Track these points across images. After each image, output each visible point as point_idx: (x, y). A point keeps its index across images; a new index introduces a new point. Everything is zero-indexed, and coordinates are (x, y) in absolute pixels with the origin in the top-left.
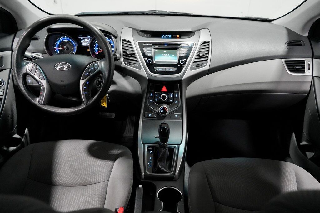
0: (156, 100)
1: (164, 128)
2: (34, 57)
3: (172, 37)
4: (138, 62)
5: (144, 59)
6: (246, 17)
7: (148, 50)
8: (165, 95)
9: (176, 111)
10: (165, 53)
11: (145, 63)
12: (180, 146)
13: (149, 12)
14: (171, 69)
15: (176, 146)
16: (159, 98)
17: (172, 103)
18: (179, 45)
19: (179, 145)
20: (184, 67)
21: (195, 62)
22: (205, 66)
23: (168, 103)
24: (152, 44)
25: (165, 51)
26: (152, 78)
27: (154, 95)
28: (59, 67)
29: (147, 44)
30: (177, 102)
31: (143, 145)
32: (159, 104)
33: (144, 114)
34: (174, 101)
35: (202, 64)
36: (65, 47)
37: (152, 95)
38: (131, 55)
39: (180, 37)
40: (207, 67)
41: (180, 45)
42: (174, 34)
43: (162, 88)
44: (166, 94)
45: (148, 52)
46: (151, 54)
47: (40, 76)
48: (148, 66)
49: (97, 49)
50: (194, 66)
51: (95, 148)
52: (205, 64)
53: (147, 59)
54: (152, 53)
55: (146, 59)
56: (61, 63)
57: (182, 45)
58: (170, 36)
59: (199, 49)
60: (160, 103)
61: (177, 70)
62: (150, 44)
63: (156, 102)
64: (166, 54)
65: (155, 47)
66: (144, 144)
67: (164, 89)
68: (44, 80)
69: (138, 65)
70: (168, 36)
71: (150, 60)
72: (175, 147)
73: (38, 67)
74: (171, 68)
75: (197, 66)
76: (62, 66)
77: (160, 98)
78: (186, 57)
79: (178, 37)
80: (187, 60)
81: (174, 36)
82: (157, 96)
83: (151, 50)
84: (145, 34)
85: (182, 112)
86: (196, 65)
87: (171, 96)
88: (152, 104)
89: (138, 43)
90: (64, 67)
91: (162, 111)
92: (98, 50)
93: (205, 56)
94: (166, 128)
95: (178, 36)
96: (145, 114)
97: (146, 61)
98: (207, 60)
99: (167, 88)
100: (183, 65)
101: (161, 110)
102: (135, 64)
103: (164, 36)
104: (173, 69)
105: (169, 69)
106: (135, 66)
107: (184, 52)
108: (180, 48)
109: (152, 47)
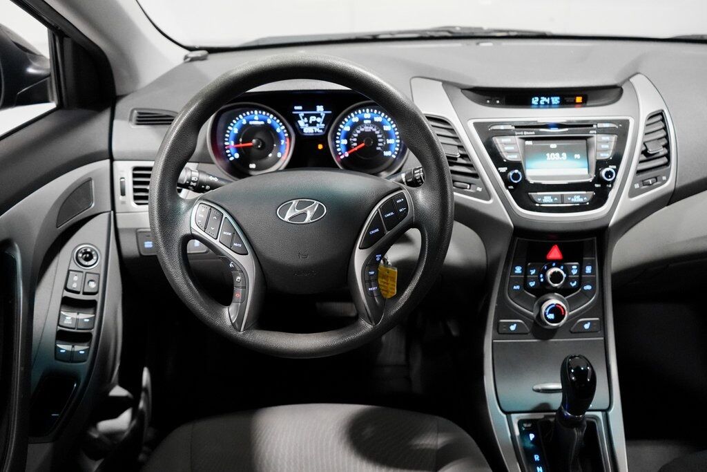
0: (532, 284)
1: (577, 369)
2: (194, 182)
3: (563, 104)
4: (479, 179)
5: (499, 171)
6: (693, 36)
7: (506, 144)
8: (557, 269)
9: (587, 313)
10: (554, 151)
11: (502, 184)
12: (610, 413)
13: (438, 31)
14: (578, 197)
15: (599, 414)
16: (540, 278)
17: (575, 289)
18: (592, 126)
19: (606, 411)
20: (611, 189)
21: (639, 172)
22: (664, 182)
23: (565, 291)
24: (516, 127)
25: (553, 145)
26: (523, 225)
27: (526, 271)
28: (289, 215)
29: (502, 127)
30: (588, 287)
31: (505, 416)
32: (538, 296)
33: (497, 325)
34: (580, 285)
35: (656, 178)
36: (254, 141)
37: (518, 270)
38: (457, 159)
39: (584, 103)
40: (668, 185)
41: (595, 126)
42: (567, 97)
43: (548, 249)
44: (559, 267)
45: (507, 148)
46: (515, 157)
47: (232, 244)
48: (510, 190)
49: (345, 142)
50: (637, 186)
51: (368, 431)
52: (664, 178)
53: (508, 171)
54: (516, 152)
55: (503, 170)
56: (294, 202)
57: (600, 125)
58: (556, 100)
59: (646, 134)
60: (543, 291)
61: (594, 197)
62: (509, 127)
63: (531, 290)
64: (558, 154)
65: (525, 133)
66: (508, 413)
67: (555, 254)
68: (247, 254)
69: (479, 189)
70: (550, 101)
71: (516, 171)
72: (596, 418)
73: (226, 215)
74: (577, 195)
75: (643, 183)
76: (298, 212)
77: (545, 277)
78: (616, 160)
79: (579, 103)
80: (618, 168)
81: (568, 99)
82: (533, 272)
83: (514, 144)
84: (486, 97)
85: (601, 314)
86: (643, 181)
87: (574, 272)
88: (518, 295)
89: (477, 125)
90: (305, 214)
91: (551, 316)
92: (348, 147)
93: (662, 153)
94: (586, 371)
95: (579, 99)
96: (500, 327)
97: (503, 175)
98: (667, 164)
99: (562, 250)
100: (609, 183)
101: (550, 312)
102: (470, 184)
103: (540, 100)
104: (582, 196)
105: (572, 196)
106: (470, 191)
107: (606, 146)
108: (595, 135)
109: (516, 133)
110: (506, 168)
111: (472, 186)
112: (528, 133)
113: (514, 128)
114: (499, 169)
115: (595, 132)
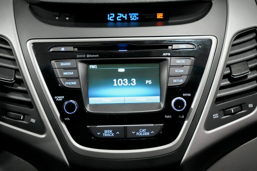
4: (33, 109)
5: (55, 100)
7: (64, 68)
10: (122, 76)
11: (58, 114)
14: (144, 131)
18: (167, 47)
20: (183, 120)
21: (218, 100)
22: (251, 110)
24: (79, 48)
25: (121, 70)
29: (63, 49)
35: (240, 105)
38: (12, 85)
40: (255, 114)
41: (170, 48)
42: (147, 12)
45: (66, 73)
46: (74, 83)
50: (216, 116)
52: (251, 106)
53: (64, 100)
54: (78, 78)
55: (60, 98)
57: (175, 46)
58: (134, 16)
59: (231, 55)
61: (163, 129)
62: (71, 49)
64: (126, 80)
65: (88, 56)
69: (33, 121)
70: (128, 17)
71: (74, 102)
79: (160, 20)
80: (193, 95)
81: (148, 16)
83: (76, 68)
84: (55, 13)
86: (224, 110)
89: (36, 46)
93: (249, 77)
95: (160, 16)
97: (59, 105)
100: (181, 113)
102: (24, 115)
103: (116, 16)
104: (148, 129)
105: (137, 129)
106: (24, 122)
107: (181, 71)
108: (169, 58)
109: (78, 56)
110: (63, 97)
111: (26, 116)
112: (91, 56)
113: (76, 49)
114: (56, 97)
115: (169, 54)
